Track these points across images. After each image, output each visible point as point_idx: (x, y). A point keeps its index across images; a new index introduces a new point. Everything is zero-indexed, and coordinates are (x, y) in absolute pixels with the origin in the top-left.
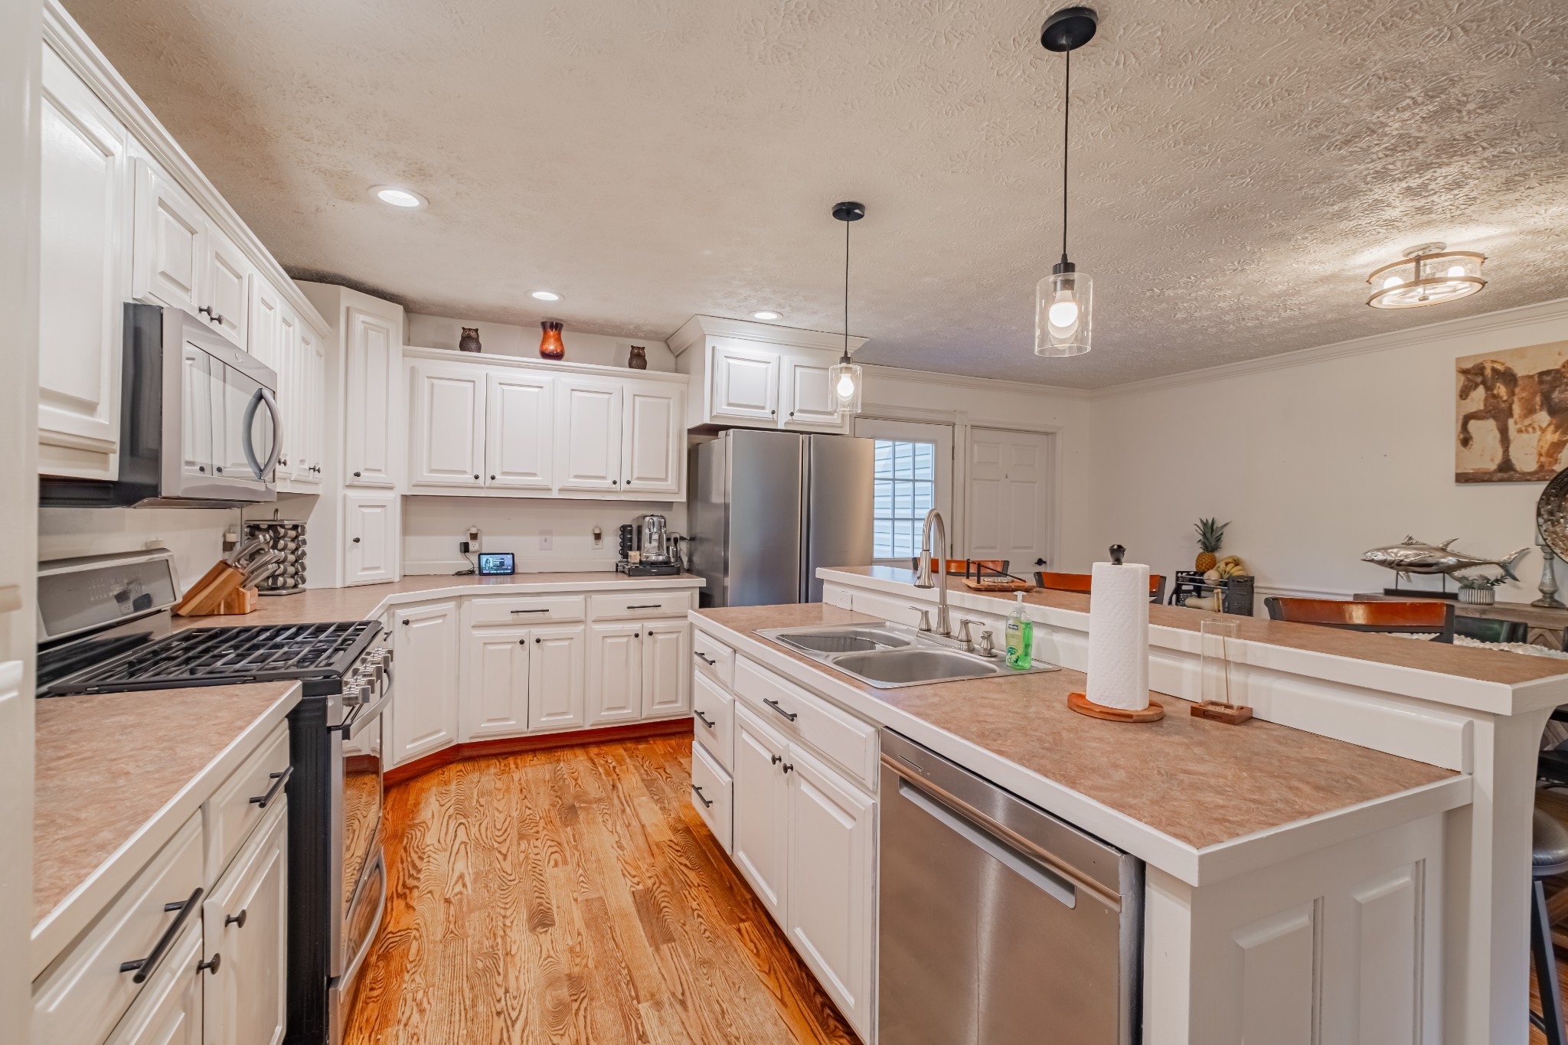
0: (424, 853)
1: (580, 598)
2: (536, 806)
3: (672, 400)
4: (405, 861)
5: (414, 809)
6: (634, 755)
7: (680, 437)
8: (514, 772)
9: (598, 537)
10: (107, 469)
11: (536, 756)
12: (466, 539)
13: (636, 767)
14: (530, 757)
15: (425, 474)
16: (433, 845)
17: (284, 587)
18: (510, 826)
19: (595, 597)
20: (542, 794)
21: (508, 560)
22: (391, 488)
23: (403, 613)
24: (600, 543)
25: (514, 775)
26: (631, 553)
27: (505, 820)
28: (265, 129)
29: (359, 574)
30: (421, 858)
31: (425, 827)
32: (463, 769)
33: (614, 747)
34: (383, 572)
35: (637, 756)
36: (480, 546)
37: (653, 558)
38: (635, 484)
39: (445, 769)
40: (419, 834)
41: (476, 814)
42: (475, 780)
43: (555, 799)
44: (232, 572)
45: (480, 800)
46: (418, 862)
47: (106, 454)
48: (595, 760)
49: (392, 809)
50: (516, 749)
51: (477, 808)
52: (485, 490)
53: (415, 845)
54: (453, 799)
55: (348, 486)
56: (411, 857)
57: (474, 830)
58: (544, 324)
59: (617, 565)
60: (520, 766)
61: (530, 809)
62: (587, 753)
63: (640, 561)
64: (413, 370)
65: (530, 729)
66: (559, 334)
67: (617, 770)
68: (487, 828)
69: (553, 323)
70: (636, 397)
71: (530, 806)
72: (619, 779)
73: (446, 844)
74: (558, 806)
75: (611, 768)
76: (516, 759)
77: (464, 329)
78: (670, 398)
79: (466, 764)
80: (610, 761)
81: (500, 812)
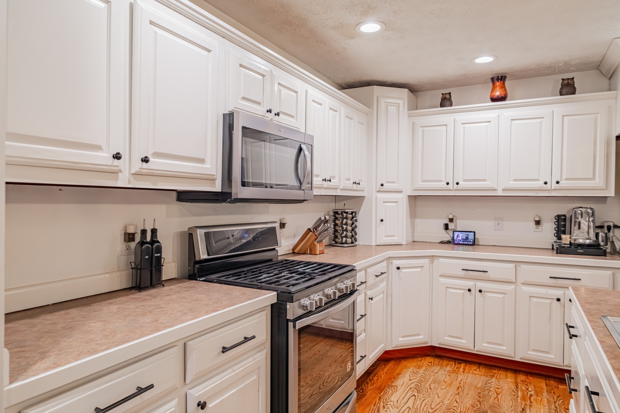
0: (387, 405)
1: (512, 265)
2: (462, 403)
3: (599, 114)
4: (376, 405)
5: (396, 377)
6: (552, 391)
7: (608, 144)
8: (460, 374)
9: (538, 223)
10: (214, 187)
11: (479, 368)
12: (447, 221)
13: (549, 401)
14: (475, 368)
15: (420, 183)
16: (394, 402)
17: (346, 243)
18: (439, 409)
19: (523, 266)
20: (470, 395)
21: (471, 236)
22: (401, 192)
23: (397, 263)
24: (540, 227)
25: (459, 376)
26: (563, 236)
27: (439, 404)
28: (302, 16)
29: (384, 239)
30: (384, 407)
31: (396, 389)
32: (433, 362)
33: (539, 380)
34: (397, 238)
35: (554, 393)
36: (456, 226)
37: (581, 241)
38: (563, 184)
39: (423, 359)
40: (391, 392)
41: (425, 393)
42: (436, 371)
43: (476, 402)
44: (312, 234)
45: (432, 384)
46: (381, 408)
47: (214, 180)
48: (519, 385)
49: (386, 372)
50: (469, 359)
51: (427, 389)
52: (454, 191)
53: (385, 398)
54: (418, 378)
55: (378, 191)
56: (380, 404)
57: (418, 402)
58: (492, 79)
59: (553, 245)
60: (466, 371)
61: (457, 402)
62: (516, 378)
63: (570, 242)
64: (413, 124)
65: (476, 349)
66: (504, 84)
67: (532, 398)
68: (426, 404)
69: (498, 77)
70: (565, 117)
71: (458, 400)
72: (530, 406)
73: (400, 405)
74: (476, 408)
75: (529, 396)
76: (466, 366)
77: (442, 94)
78: (598, 113)
79: (436, 359)
80: (530, 390)
81: (439, 397)
